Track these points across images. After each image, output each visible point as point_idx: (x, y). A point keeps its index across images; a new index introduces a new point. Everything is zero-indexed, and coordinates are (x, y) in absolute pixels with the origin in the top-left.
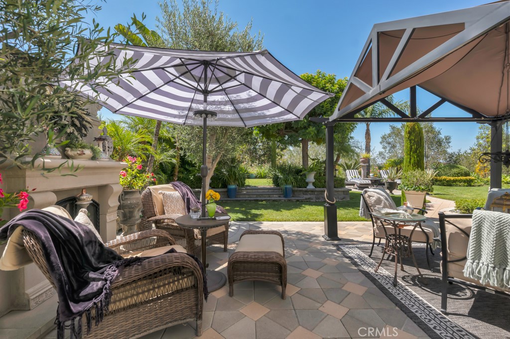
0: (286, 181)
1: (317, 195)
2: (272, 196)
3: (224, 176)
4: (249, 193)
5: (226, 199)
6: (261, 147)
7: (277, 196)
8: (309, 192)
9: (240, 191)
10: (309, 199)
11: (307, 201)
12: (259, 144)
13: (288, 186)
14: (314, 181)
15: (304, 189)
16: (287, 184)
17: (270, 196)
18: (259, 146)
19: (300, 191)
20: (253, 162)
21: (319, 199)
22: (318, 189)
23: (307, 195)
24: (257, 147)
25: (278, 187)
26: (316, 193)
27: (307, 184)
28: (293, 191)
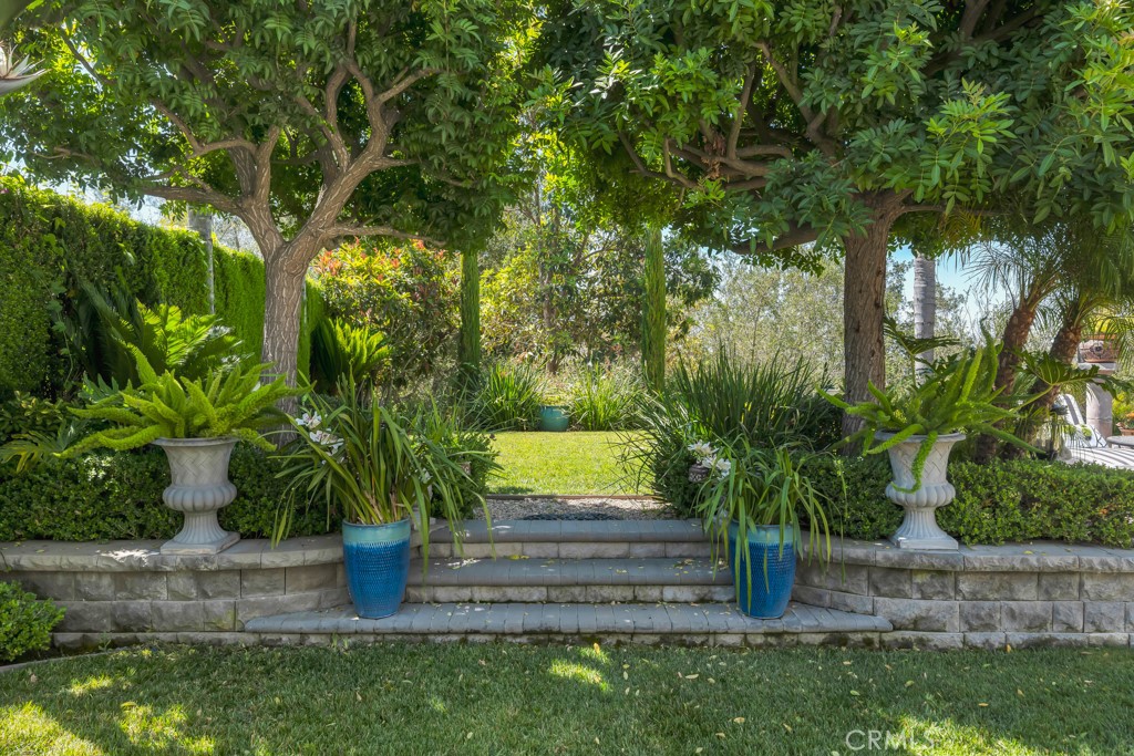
0: (757, 498)
1: (974, 596)
2: (654, 593)
3: (309, 464)
4: (504, 574)
5: (328, 622)
6: (598, 286)
7: (685, 594)
8: (919, 579)
9: (444, 550)
10: (916, 624)
11: (907, 645)
12: (592, 274)
13: (770, 537)
14: (948, 494)
15: (880, 553)
16: (758, 517)
17: (642, 593)
18: (592, 281)
19: (855, 566)
20: (562, 350)
21: (989, 627)
22: (980, 556)
23: (899, 594)
24: (582, 286)
25: (693, 527)
26: (965, 587)
27: (898, 512)
28: (805, 567)
